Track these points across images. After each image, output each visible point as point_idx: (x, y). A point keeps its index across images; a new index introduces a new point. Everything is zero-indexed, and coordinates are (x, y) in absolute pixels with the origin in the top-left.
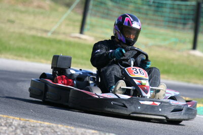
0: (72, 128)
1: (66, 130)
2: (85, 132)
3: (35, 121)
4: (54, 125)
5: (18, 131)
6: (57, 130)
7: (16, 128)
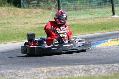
0: (72, 67)
1: (69, 68)
2: (79, 67)
3: (54, 68)
4: (63, 67)
5: (48, 74)
6: (66, 69)
7: (47, 73)
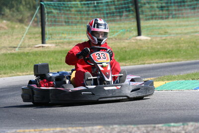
2: (93, 129)
3: (47, 129)
4: (65, 129)
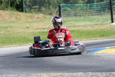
0: (71, 74)
1: (68, 75)
2: (77, 74)
3: (54, 74)
6: (65, 76)
